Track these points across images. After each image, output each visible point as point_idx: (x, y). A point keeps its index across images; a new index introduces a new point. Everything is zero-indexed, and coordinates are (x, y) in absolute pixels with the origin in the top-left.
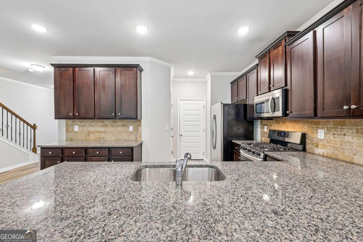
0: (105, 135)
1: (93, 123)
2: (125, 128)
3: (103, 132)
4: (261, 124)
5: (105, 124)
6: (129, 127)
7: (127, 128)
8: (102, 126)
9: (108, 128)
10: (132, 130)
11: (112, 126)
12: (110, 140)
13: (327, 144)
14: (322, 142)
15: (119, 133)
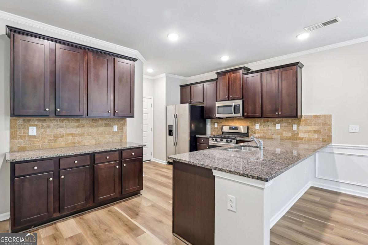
0: (82, 138)
1: (63, 122)
2: (107, 128)
3: (78, 134)
4: (211, 122)
5: (82, 124)
6: (113, 127)
7: (111, 128)
8: (78, 127)
9: (86, 129)
10: (116, 131)
11: (92, 126)
12: (89, 144)
13: (260, 131)
14: (258, 131)
15: (101, 134)
